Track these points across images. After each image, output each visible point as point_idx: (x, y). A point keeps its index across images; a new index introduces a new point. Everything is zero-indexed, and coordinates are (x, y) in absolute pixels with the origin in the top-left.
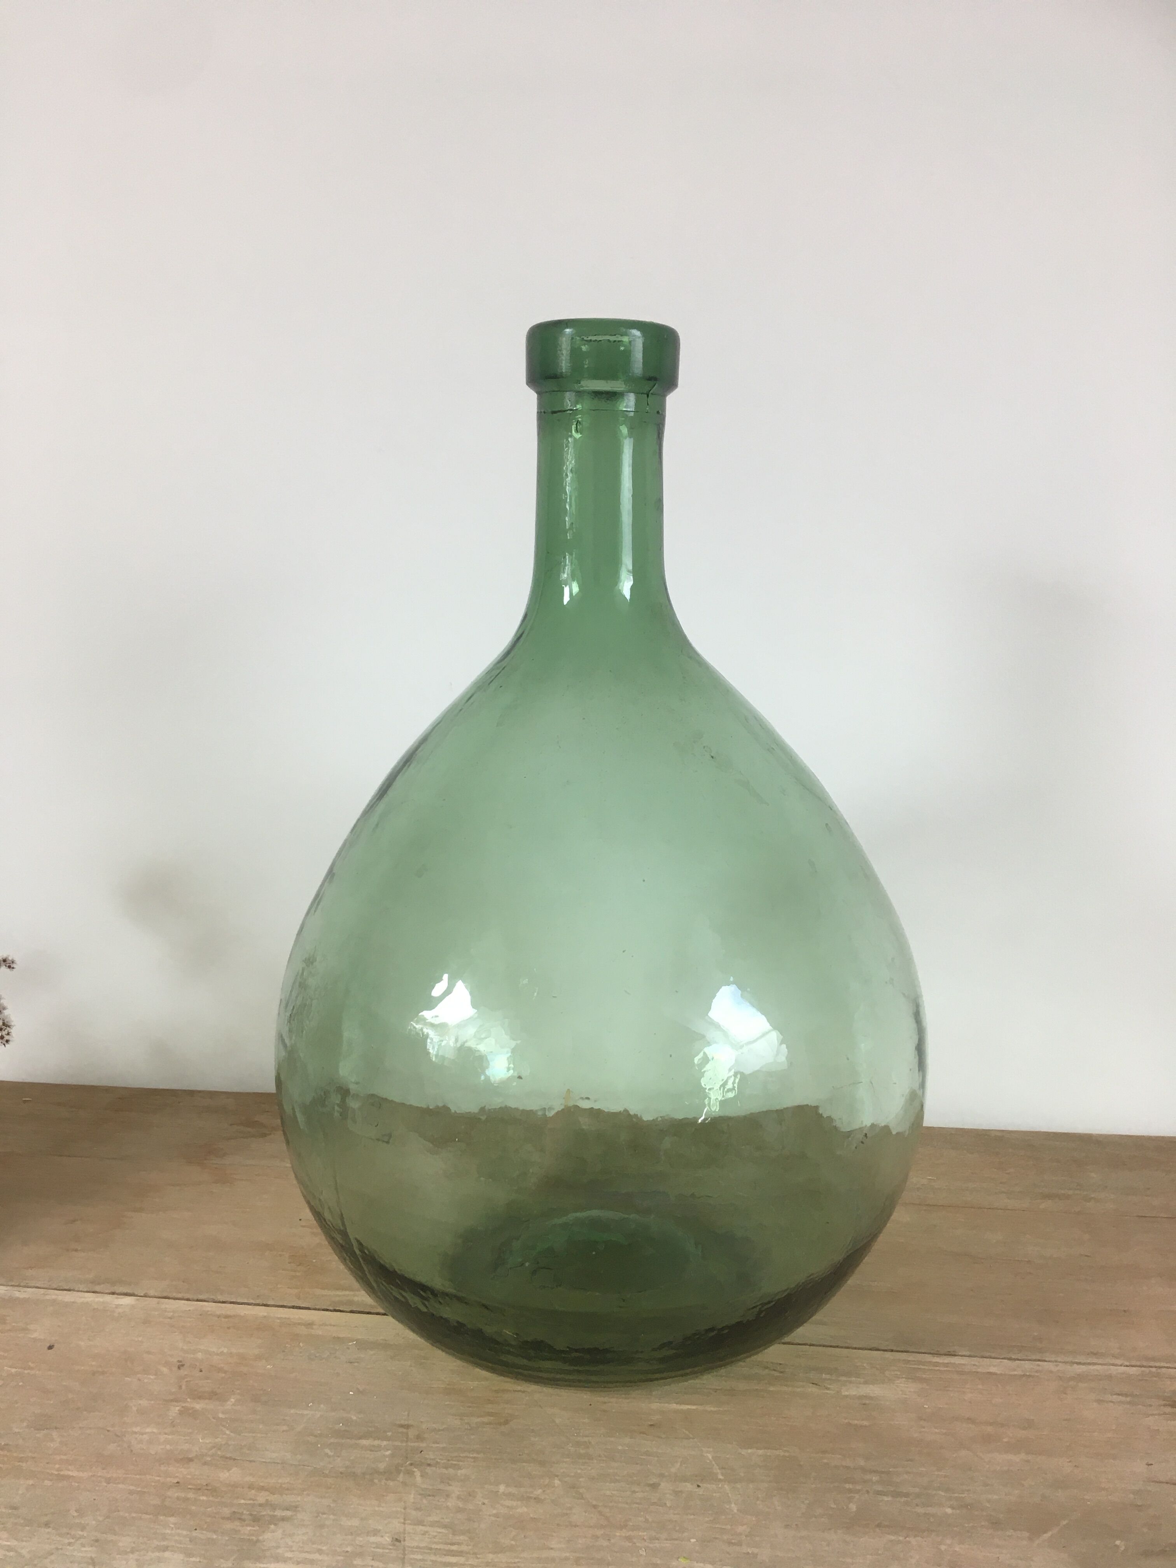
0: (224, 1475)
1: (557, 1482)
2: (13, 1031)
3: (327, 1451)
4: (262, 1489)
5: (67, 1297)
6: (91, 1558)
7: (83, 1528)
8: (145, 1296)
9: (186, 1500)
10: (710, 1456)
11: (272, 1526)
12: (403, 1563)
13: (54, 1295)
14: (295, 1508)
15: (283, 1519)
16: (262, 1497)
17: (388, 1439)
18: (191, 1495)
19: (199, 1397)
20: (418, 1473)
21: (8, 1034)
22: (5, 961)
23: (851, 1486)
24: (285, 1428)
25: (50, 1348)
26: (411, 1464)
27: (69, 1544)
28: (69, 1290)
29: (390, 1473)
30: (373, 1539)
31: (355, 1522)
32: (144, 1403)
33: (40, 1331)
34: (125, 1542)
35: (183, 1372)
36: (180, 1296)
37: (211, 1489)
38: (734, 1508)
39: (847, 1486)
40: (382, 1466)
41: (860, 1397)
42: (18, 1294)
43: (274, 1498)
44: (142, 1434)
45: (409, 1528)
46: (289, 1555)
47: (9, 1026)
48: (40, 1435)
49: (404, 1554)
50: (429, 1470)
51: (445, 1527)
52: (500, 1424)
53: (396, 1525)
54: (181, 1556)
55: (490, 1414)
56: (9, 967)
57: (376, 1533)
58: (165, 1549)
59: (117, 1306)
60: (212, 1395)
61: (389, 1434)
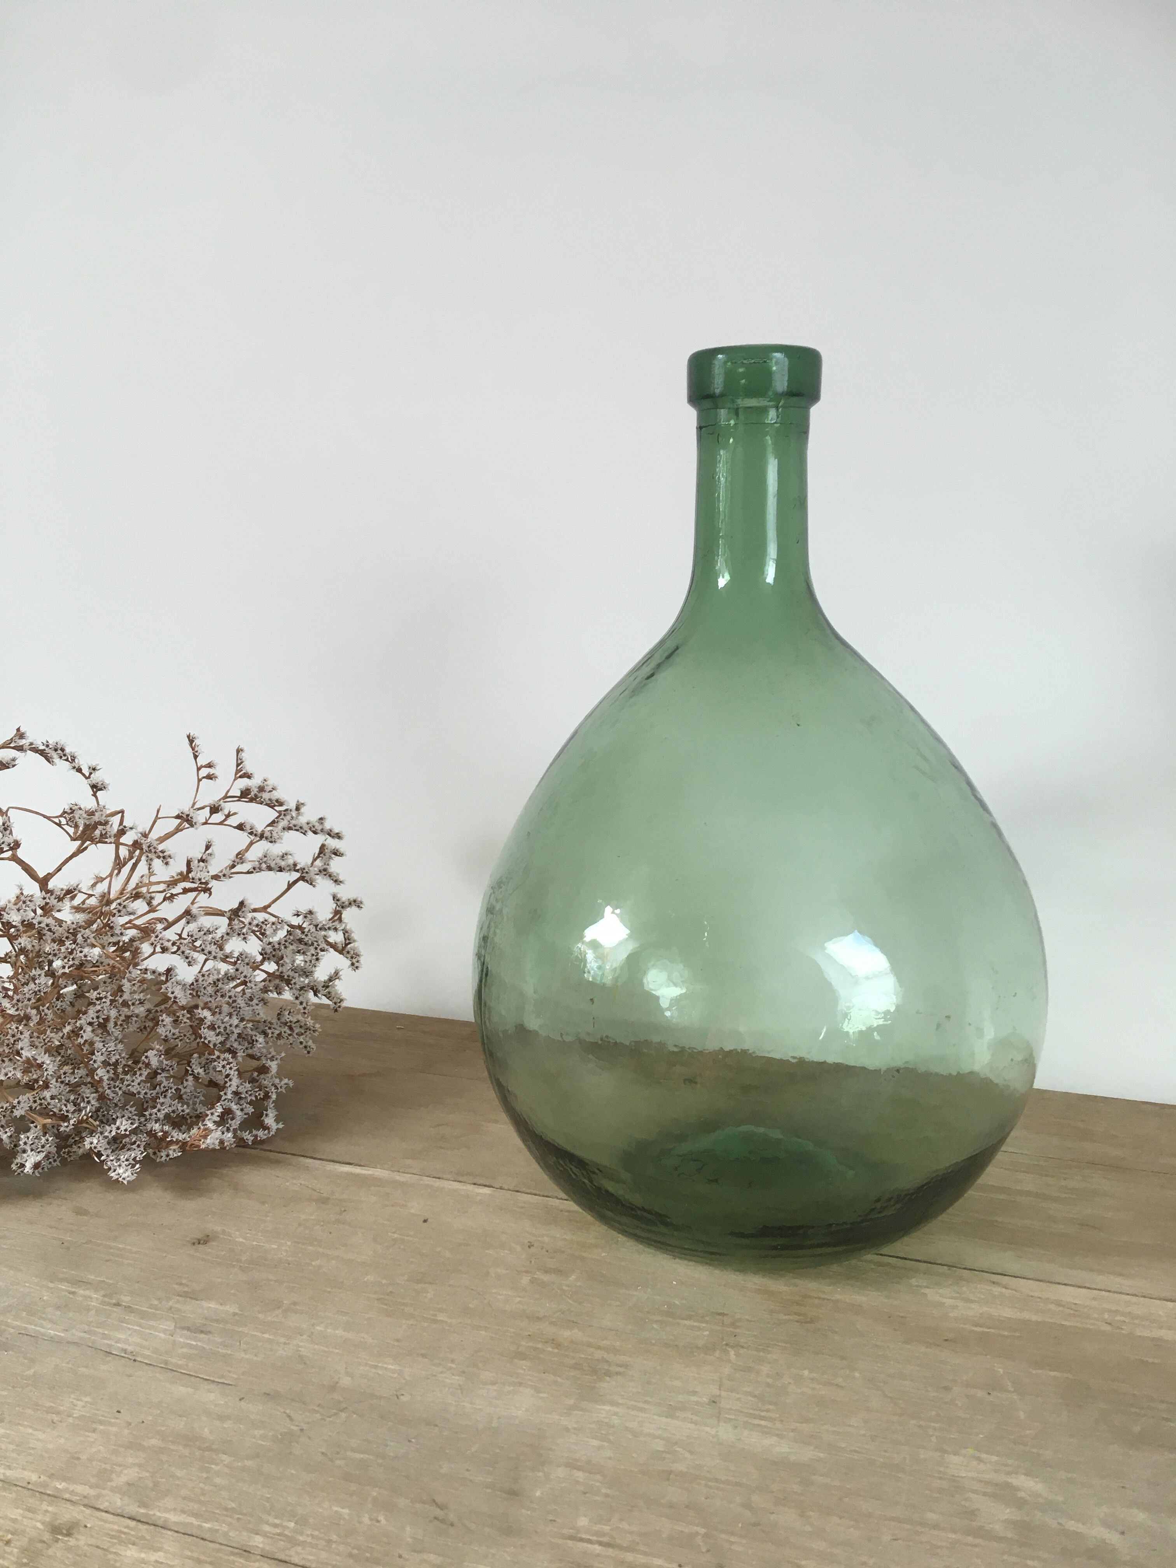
0: (567, 1333)
1: (857, 1375)
2: (362, 959)
3: (655, 1326)
4: (599, 1348)
5: (438, 1183)
6: (460, 1385)
7: (453, 1361)
8: (501, 1188)
9: (536, 1349)
10: (1001, 1370)
11: (608, 1378)
12: (719, 1420)
13: (427, 1180)
14: (625, 1366)
15: (617, 1373)
16: (599, 1354)
17: (707, 1322)
18: (540, 1346)
19: (547, 1271)
20: (732, 1353)
21: (358, 962)
22: (355, 901)
23: (1137, 1410)
24: (618, 1303)
25: (425, 1221)
26: (727, 1345)
27: (442, 1373)
28: (439, 1178)
29: (709, 1349)
30: (695, 1399)
31: (677, 1383)
32: (501, 1271)
33: (416, 1207)
34: (486, 1375)
35: (533, 1250)
36: (529, 1191)
37: (554, 1342)
38: (1022, 1415)
39: (1133, 1410)
40: (700, 1343)
41: (1154, 1339)
42: (398, 1177)
43: (609, 1357)
44: (499, 1294)
45: (723, 1393)
46: (620, 1401)
47: (358, 955)
48: (419, 1287)
49: (720, 1413)
50: (742, 1351)
51: (755, 1396)
52: (806, 1322)
53: (714, 1390)
54: (532, 1392)
55: (796, 1314)
56: (359, 907)
57: (695, 1393)
58: (521, 1384)
59: (478, 1194)
60: (558, 1271)
61: (707, 1319)
